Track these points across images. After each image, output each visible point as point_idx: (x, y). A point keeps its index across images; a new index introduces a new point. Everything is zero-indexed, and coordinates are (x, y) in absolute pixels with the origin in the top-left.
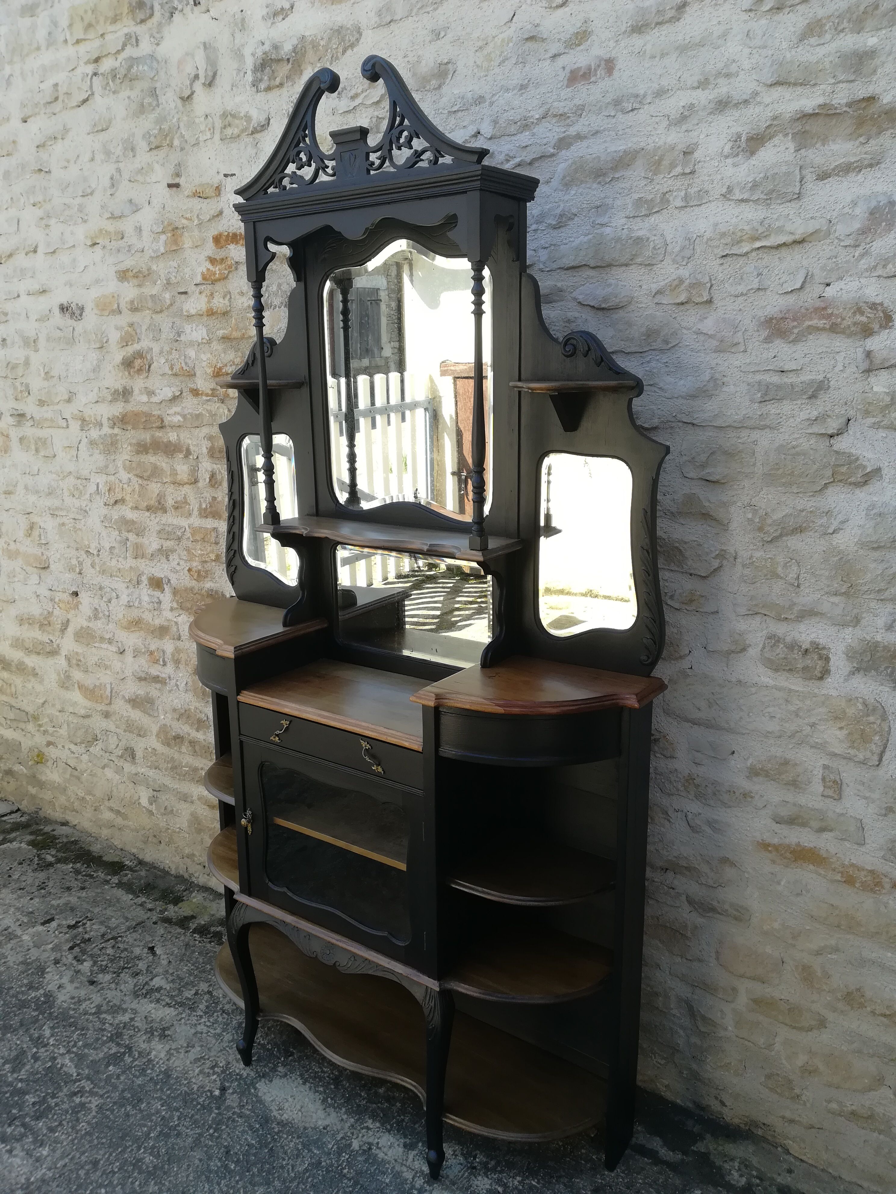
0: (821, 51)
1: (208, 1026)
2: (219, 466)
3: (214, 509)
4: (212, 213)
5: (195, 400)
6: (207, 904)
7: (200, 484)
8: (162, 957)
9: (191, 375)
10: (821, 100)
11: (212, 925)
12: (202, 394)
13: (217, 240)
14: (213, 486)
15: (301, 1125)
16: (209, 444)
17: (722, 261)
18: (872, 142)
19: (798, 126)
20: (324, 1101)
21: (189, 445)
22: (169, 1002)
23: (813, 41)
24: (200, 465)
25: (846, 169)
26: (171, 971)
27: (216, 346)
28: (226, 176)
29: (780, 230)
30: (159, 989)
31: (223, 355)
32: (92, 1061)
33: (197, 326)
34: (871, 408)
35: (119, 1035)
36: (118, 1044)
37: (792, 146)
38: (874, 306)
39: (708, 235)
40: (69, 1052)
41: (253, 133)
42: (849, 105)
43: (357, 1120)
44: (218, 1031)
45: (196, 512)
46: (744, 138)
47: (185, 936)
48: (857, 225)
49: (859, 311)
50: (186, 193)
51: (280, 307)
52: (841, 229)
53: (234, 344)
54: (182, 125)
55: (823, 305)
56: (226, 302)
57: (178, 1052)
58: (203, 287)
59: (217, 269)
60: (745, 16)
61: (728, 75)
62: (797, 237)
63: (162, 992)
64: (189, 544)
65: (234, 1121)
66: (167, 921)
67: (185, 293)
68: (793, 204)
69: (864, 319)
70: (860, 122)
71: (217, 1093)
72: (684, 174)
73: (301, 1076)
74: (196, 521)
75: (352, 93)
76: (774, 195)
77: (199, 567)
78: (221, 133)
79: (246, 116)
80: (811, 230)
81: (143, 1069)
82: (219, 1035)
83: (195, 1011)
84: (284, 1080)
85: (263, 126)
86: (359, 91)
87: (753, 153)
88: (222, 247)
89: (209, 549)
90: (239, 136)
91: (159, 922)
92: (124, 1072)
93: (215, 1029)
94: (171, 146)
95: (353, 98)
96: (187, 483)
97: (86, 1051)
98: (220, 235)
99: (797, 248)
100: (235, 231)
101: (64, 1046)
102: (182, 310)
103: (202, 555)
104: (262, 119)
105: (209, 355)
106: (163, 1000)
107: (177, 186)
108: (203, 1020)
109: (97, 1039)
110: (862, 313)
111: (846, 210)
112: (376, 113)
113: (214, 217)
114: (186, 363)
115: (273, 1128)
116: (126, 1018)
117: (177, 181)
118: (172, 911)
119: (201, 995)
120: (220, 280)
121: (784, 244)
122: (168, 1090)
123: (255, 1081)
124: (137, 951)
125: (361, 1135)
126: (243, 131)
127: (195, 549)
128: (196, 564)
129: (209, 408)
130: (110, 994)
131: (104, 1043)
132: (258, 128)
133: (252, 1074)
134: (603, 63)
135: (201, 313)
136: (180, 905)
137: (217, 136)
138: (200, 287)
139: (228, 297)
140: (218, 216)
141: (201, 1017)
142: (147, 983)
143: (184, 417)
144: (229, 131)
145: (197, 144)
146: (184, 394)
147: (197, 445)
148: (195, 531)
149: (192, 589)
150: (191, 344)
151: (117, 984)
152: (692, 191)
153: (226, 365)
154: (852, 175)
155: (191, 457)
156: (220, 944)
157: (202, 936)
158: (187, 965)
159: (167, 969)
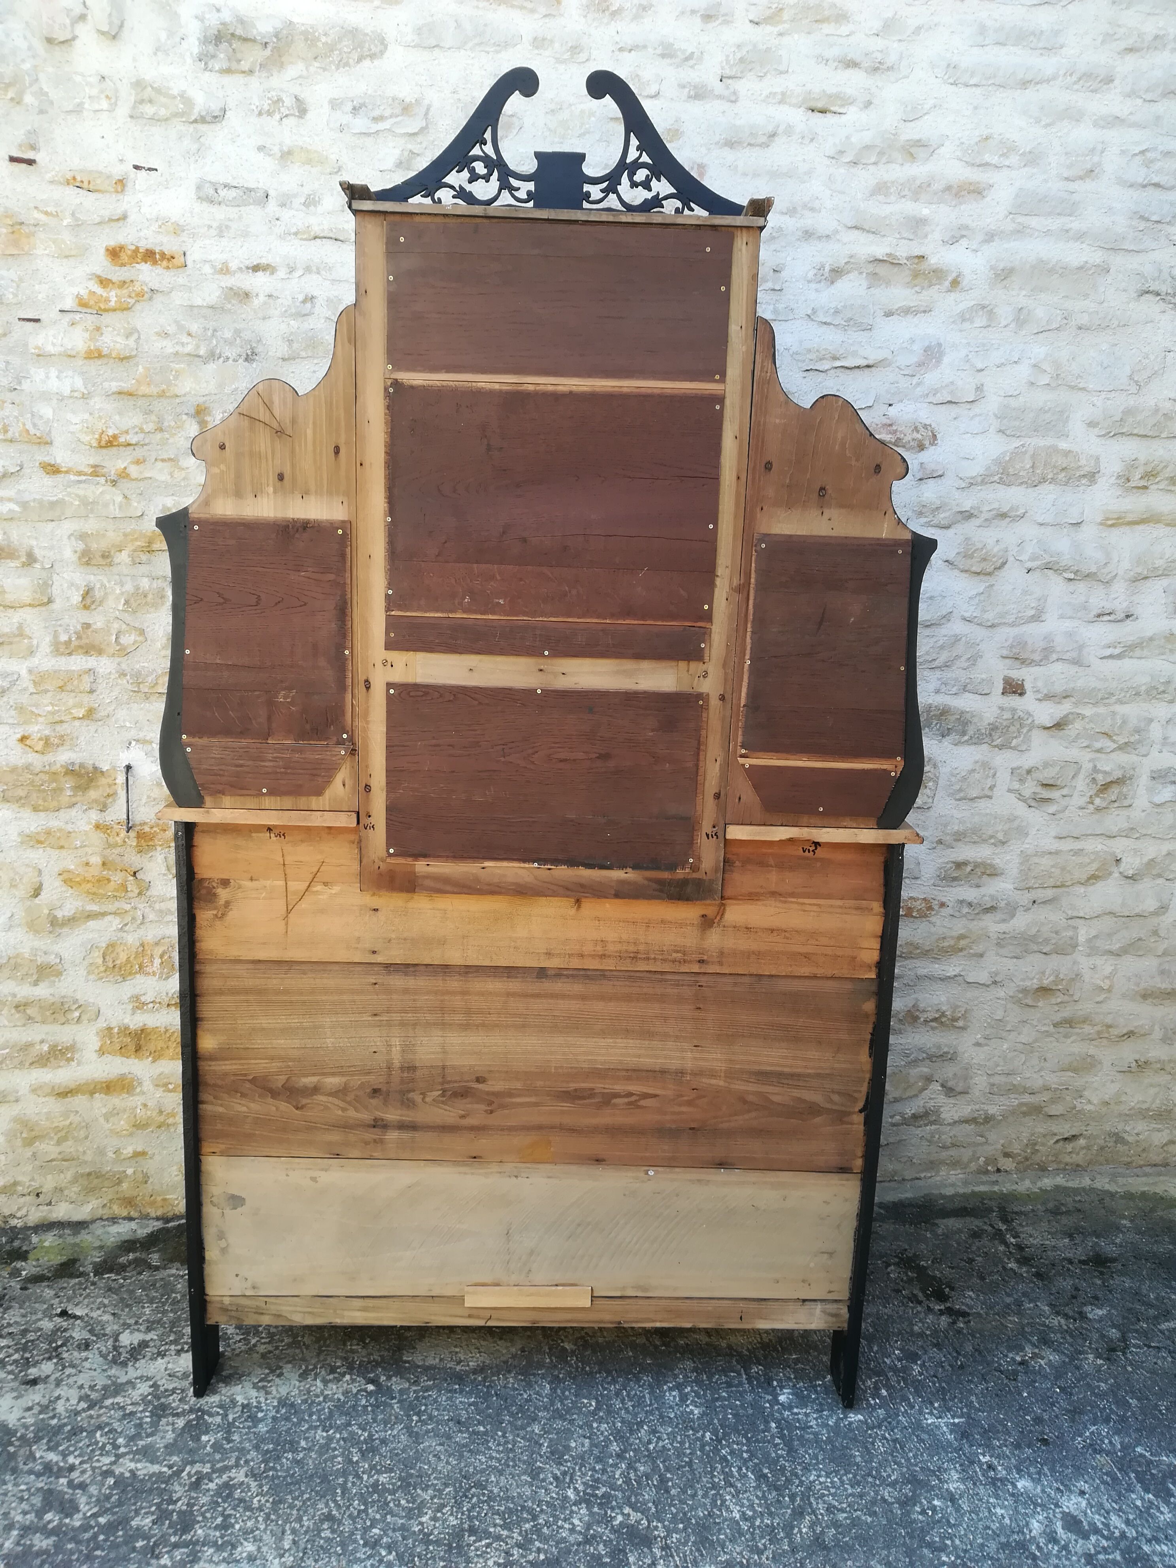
0: (887, 210)
2: (100, 577)
3: (84, 641)
4: (106, 214)
5: (49, 481)
6: (71, 1240)
7: (56, 606)
8: (94, 1315)
9: (44, 442)
10: (888, 251)
11: (117, 1257)
12: (67, 472)
13: (114, 253)
14: (86, 607)
16: (81, 546)
17: (805, 374)
18: (924, 292)
19: (871, 268)
21: (31, 548)
22: (179, 1347)
23: (881, 198)
24: (55, 577)
25: (907, 311)
26: (132, 1321)
27: (97, 402)
28: (136, 167)
29: (855, 354)
30: (144, 1344)
31: (117, 417)
32: (166, 1447)
33: (60, 372)
34: (924, 510)
35: (164, 1407)
36: (177, 1415)
37: (865, 284)
38: (925, 426)
39: (794, 349)
40: (118, 1457)
41: (195, 121)
42: (907, 259)
45: (45, 647)
46: (827, 268)
47: (92, 1282)
48: (913, 359)
49: (916, 429)
50: (48, 176)
51: (235, 361)
52: (903, 360)
53: (139, 403)
54: (42, 77)
55: (889, 422)
56: (131, 342)
57: (269, 1382)
58: (78, 317)
59: (113, 296)
60: (827, 162)
61: (812, 209)
62: (871, 362)
63: (151, 1344)
64: (25, 699)
65: (424, 1398)
66: (37, 1279)
67: (37, 321)
68: (866, 333)
69: (919, 436)
70: (916, 275)
71: (371, 1387)
72: (774, 290)
74: (44, 661)
75: (376, 113)
76: (852, 323)
77: (47, 732)
78: (134, 108)
79: (182, 96)
80: (880, 358)
81: (249, 1417)
82: (294, 1342)
83: (229, 1339)
85: (216, 117)
86: (387, 113)
87: (832, 283)
88: (123, 265)
89: (71, 702)
90: (166, 120)
91: (29, 1286)
92: (229, 1432)
93: (282, 1341)
94: (17, 101)
95: (376, 119)
96: (30, 605)
97: (141, 1443)
98: (122, 248)
99: (867, 370)
100: (149, 247)
101: (101, 1455)
102: (26, 345)
103: (53, 713)
104: (215, 107)
105: (86, 416)
106: (166, 1351)
107: (30, 162)
109: (140, 1426)
110: (918, 432)
111: (904, 345)
112: (410, 147)
113: (111, 220)
114: (35, 425)
116: (144, 1388)
117: (29, 155)
118: (27, 1268)
120: (114, 310)
121: (858, 367)
122: (310, 1416)
123: (396, 1357)
124: (47, 1325)
126: (176, 115)
127: (37, 706)
128: (37, 729)
129: (81, 492)
130: (83, 1379)
131: (155, 1424)
132: (208, 119)
134: (696, 167)
135: (73, 353)
136: (31, 1256)
137: (123, 110)
138: (71, 315)
139: (136, 336)
140: (118, 220)
142: (115, 1348)
143: (24, 505)
144: (149, 110)
145: (78, 110)
146: (26, 471)
147: (51, 548)
148: (40, 679)
149: (28, 767)
150: (45, 396)
151: (73, 1366)
152: (781, 306)
153: (127, 432)
154: (910, 317)
155: (37, 565)
156: (157, 1268)
157: (117, 1274)
158: (143, 1307)
159: (121, 1321)
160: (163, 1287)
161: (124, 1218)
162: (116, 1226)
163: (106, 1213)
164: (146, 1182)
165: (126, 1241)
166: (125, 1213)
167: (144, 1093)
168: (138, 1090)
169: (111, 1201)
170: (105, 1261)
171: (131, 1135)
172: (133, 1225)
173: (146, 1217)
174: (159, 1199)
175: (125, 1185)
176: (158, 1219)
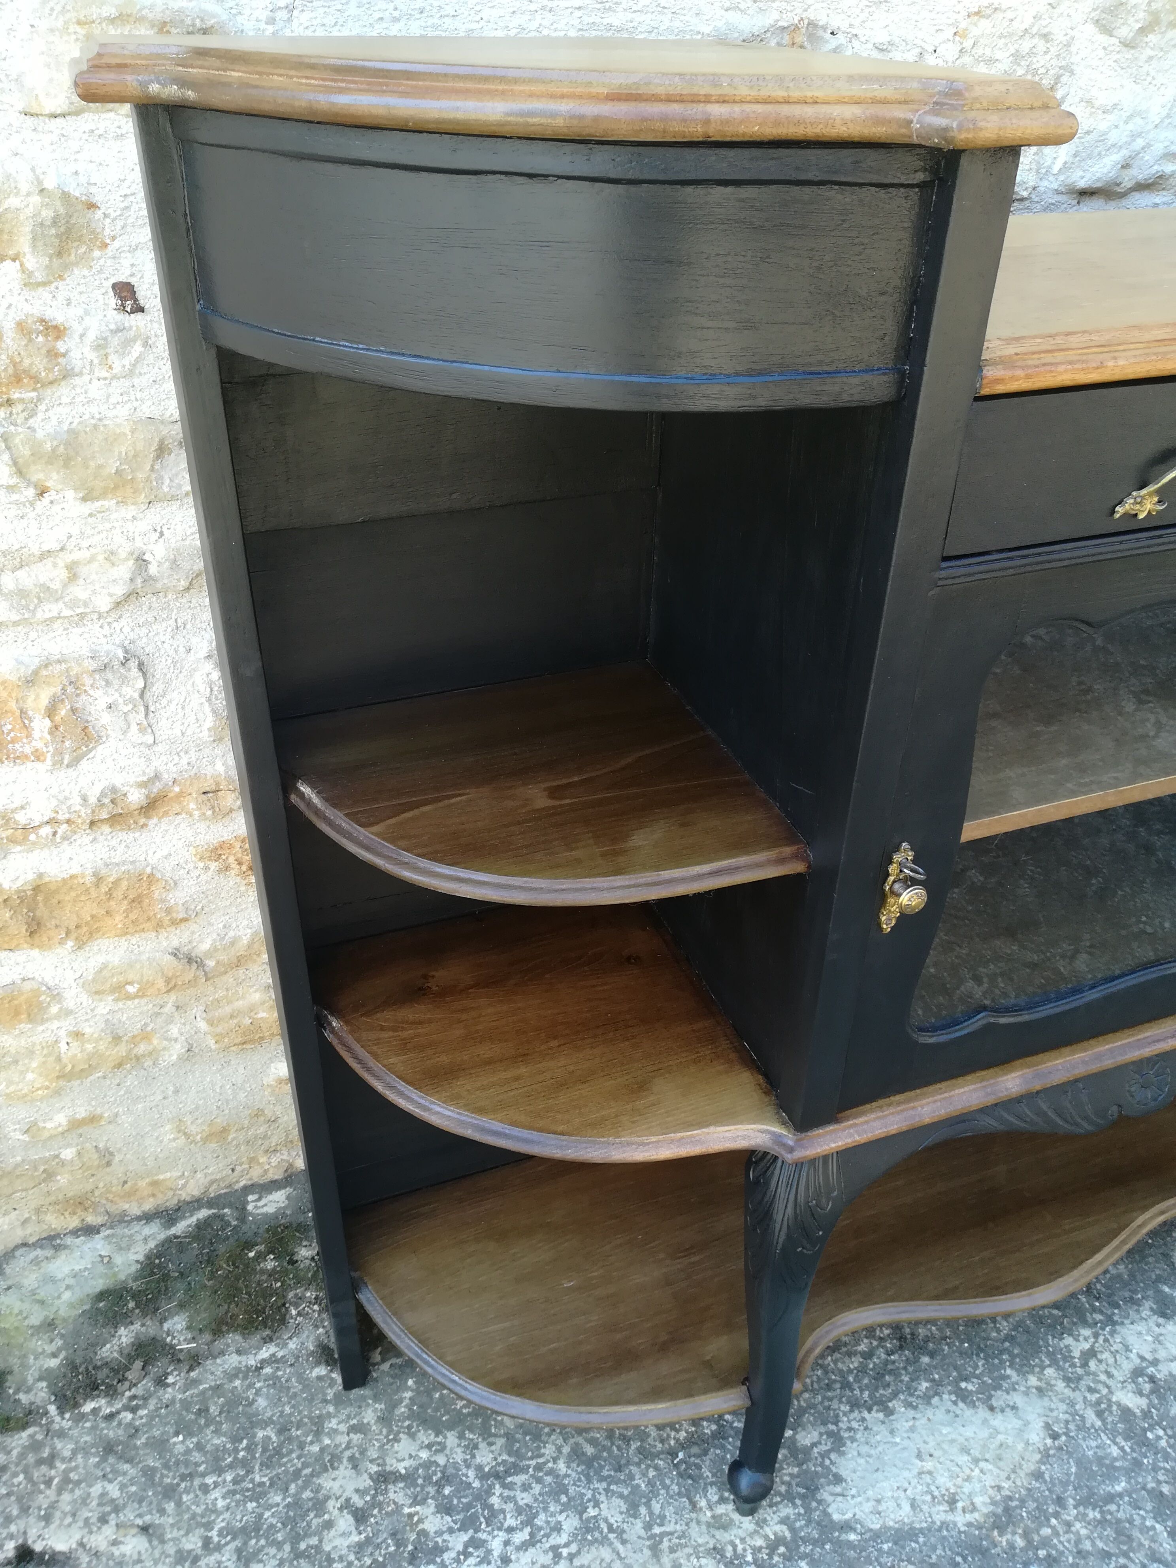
1: (531, 1542)
8: (100, 1540)
11: (95, 1345)
15: (1022, 1480)
20: (963, 1396)
26: (193, 1543)
43: (1054, 1363)
44: (570, 1523)
47: (62, 1434)
73: (855, 1405)
82: (588, 1528)
83: (439, 1550)
84: (851, 1449)
93: (558, 1528)
108: (496, 1545)
115: (1012, 1546)
119: (374, 1504)
123: (816, 1515)
125: (1103, 1377)
133: (787, 1511)
141: (475, 1543)
156: (194, 1360)
157: (112, 1393)
158: (205, 1489)
159: (171, 1549)
160: (228, 1409)
161: (75, 1233)
162: (63, 1255)
163: (33, 1232)
164: (108, 1164)
165: (102, 1295)
166: (74, 1223)
167: (69, 1013)
168: (54, 1009)
169: (38, 1211)
170: (72, 1366)
171: (58, 1092)
172: (99, 1245)
173: (122, 1220)
174: (142, 1184)
175: (62, 1179)
176: (147, 1217)
